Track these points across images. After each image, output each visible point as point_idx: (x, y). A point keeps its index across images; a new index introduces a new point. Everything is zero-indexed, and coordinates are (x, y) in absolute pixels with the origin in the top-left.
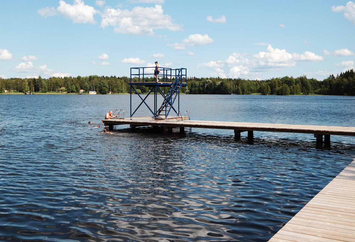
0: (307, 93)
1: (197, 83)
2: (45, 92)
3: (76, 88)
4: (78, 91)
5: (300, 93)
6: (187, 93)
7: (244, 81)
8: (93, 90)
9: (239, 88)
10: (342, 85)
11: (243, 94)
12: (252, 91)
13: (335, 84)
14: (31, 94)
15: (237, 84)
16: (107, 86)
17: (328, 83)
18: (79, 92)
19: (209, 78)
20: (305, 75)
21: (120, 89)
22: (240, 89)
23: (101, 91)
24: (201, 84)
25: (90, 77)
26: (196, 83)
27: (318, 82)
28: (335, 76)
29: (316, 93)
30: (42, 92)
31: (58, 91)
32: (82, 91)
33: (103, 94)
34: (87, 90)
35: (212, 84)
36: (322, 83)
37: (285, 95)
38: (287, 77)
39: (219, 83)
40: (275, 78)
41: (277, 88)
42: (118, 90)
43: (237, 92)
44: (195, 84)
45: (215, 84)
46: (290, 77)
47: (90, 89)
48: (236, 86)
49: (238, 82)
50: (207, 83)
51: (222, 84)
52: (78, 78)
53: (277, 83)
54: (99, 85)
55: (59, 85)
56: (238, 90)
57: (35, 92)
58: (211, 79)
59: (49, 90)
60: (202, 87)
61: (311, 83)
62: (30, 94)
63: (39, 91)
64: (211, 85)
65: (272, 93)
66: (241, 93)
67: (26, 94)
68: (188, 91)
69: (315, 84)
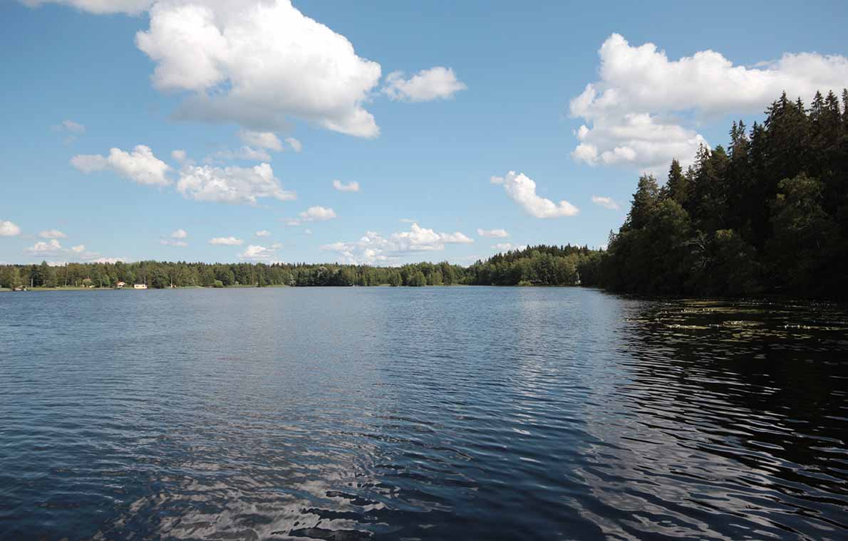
0: (450, 284)
1: (307, 271)
2: (53, 287)
3: (112, 280)
4: (113, 283)
5: (440, 283)
6: (292, 285)
7: (371, 268)
8: (143, 283)
9: (364, 277)
10: (489, 272)
11: (368, 285)
12: (379, 282)
13: (482, 271)
14: (25, 290)
15: (361, 273)
16: (166, 276)
17: (474, 269)
18: (117, 286)
19: (324, 264)
20: (447, 260)
21: (187, 280)
22: (364, 279)
23: (155, 284)
24: (313, 273)
25: (142, 262)
26: (305, 271)
27: (463, 269)
28: (483, 261)
29: (460, 283)
30: (47, 287)
31: (79, 285)
32: (122, 284)
33: (158, 287)
34: (130, 283)
35: (327, 272)
36: (468, 270)
37: (420, 286)
38: (424, 263)
39: (336, 271)
40: (410, 264)
41: (410, 277)
42: (184, 282)
43: (360, 283)
44: (303, 272)
45: (331, 272)
46: (428, 263)
47: (137, 282)
48: (360, 275)
49: (362, 270)
50: (320, 271)
51: (340, 271)
52: (116, 265)
53: (411, 271)
54: (152, 275)
55: (80, 275)
56: (362, 279)
57: (34, 286)
58: (326, 265)
59: (61, 284)
60: (313, 276)
61: (455, 271)
62: (23, 290)
63: (42, 284)
64: (325, 274)
65: (404, 284)
66: (366, 284)
67: (14, 290)
68: (293, 282)
69: (459, 271)
